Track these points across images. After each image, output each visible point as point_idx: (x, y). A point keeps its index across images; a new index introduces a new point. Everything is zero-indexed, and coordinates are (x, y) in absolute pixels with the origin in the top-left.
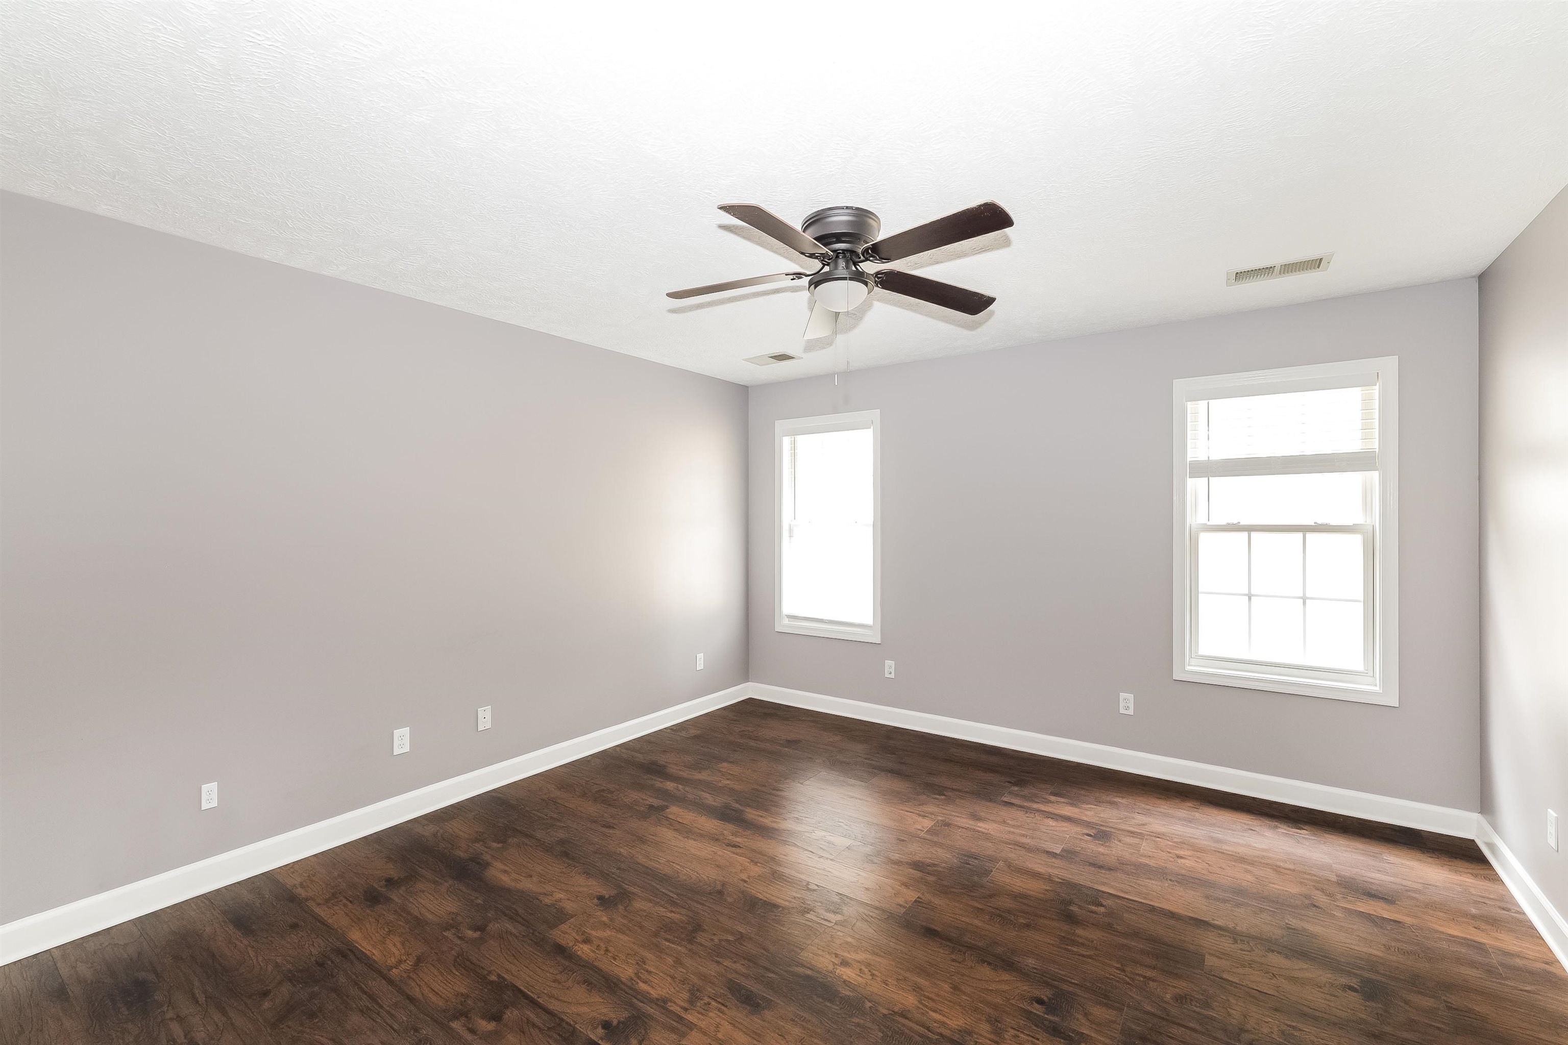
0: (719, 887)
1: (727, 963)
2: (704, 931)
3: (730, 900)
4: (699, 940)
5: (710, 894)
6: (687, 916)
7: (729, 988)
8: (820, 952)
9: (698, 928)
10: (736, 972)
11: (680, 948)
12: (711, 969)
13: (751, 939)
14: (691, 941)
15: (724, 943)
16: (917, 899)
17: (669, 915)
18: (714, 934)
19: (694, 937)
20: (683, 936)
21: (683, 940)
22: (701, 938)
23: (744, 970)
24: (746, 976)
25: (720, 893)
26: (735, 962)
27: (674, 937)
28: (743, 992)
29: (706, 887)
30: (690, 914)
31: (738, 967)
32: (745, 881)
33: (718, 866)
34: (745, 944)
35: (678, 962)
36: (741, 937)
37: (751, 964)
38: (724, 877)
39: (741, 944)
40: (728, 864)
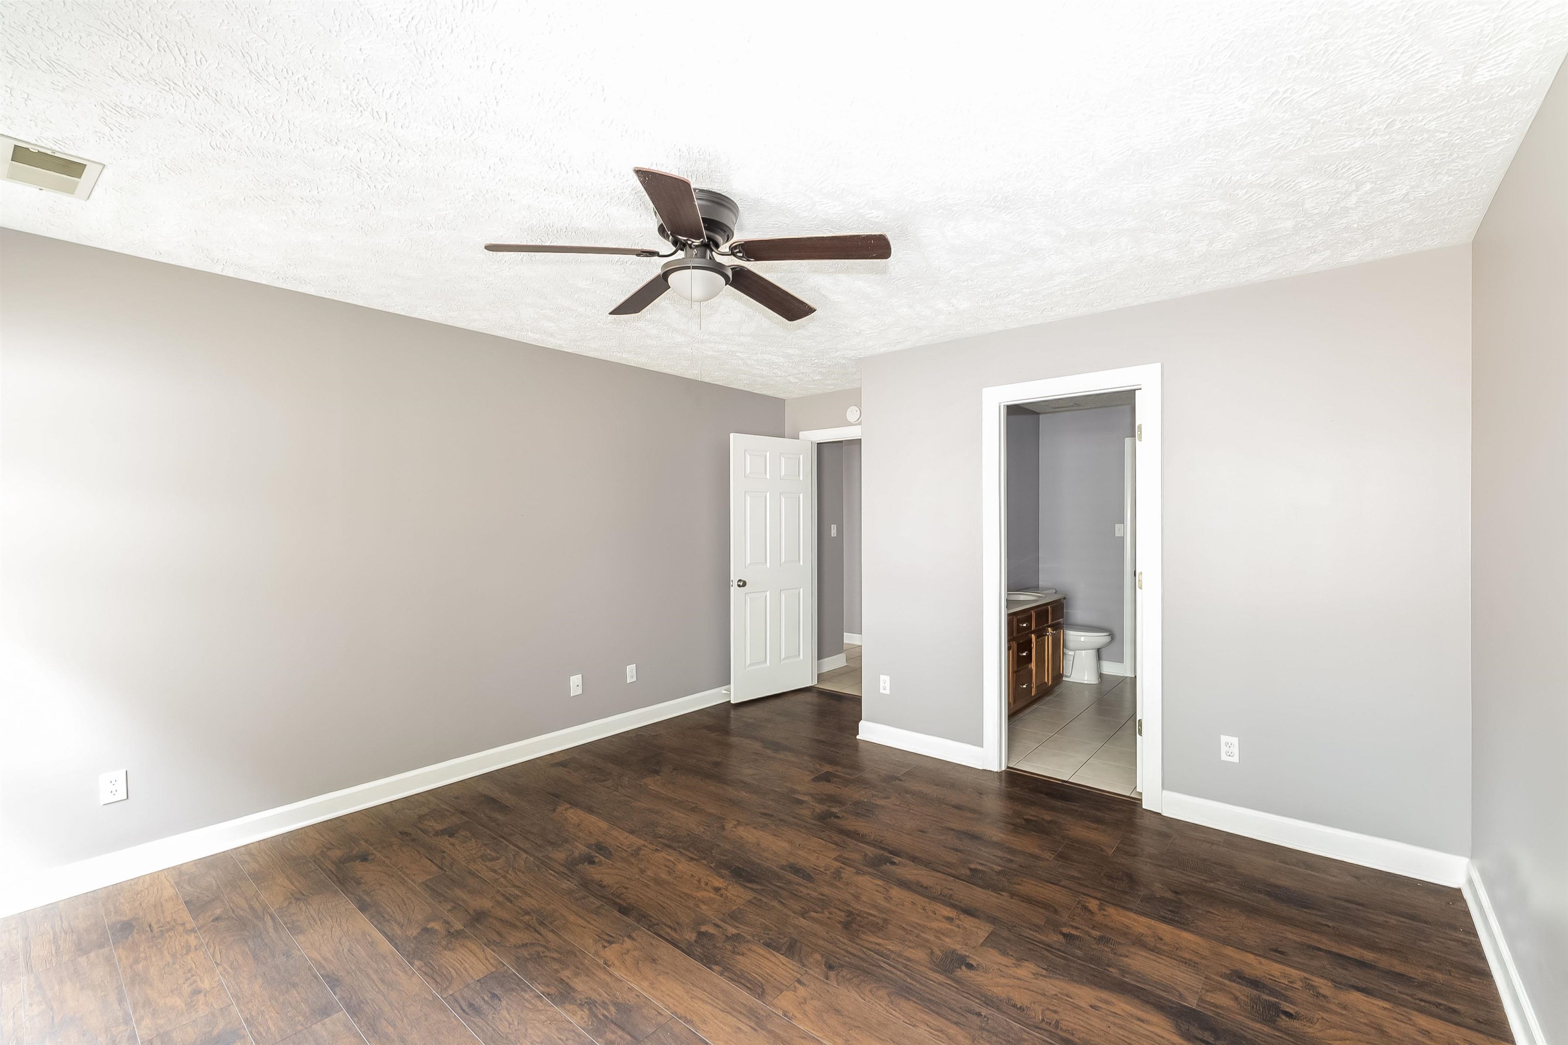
0: (832, 974)
1: (814, 894)
2: (840, 922)
3: (818, 956)
4: (843, 914)
5: (842, 966)
6: (861, 939)
7: (812, 878)
8: (734, 898)
9: (847, 926)
10: (807, 887)
11: (859, 908)
12: (826, 890)
13: (794, 912)
14: (850, 914)
15: (820, 910)
16: (608, 945)
17: (880, 941)
18: (829, 918)
19: (848, 916)
20: (859, 918)
21: (858, 915)
22: (841, 916)
23: (801, 889)
24: (800, 885)
25: (830, 967)
26: (808, 894)
27: (867, 918)
28: (801, 875)
29: (848, 976)
30: (858, 941)
31: (805, 891)
32: (799, 982)
33: (838, 1012)
34: (799, 908)
35: (857, 897)
36: (803, 915)
37: (795, 892)
38: (828, 991)
39: (803, 908)
40: (825, 1017)
